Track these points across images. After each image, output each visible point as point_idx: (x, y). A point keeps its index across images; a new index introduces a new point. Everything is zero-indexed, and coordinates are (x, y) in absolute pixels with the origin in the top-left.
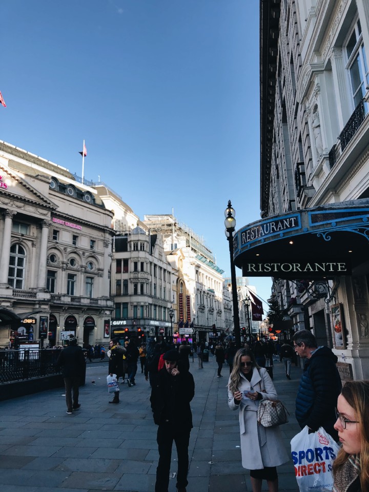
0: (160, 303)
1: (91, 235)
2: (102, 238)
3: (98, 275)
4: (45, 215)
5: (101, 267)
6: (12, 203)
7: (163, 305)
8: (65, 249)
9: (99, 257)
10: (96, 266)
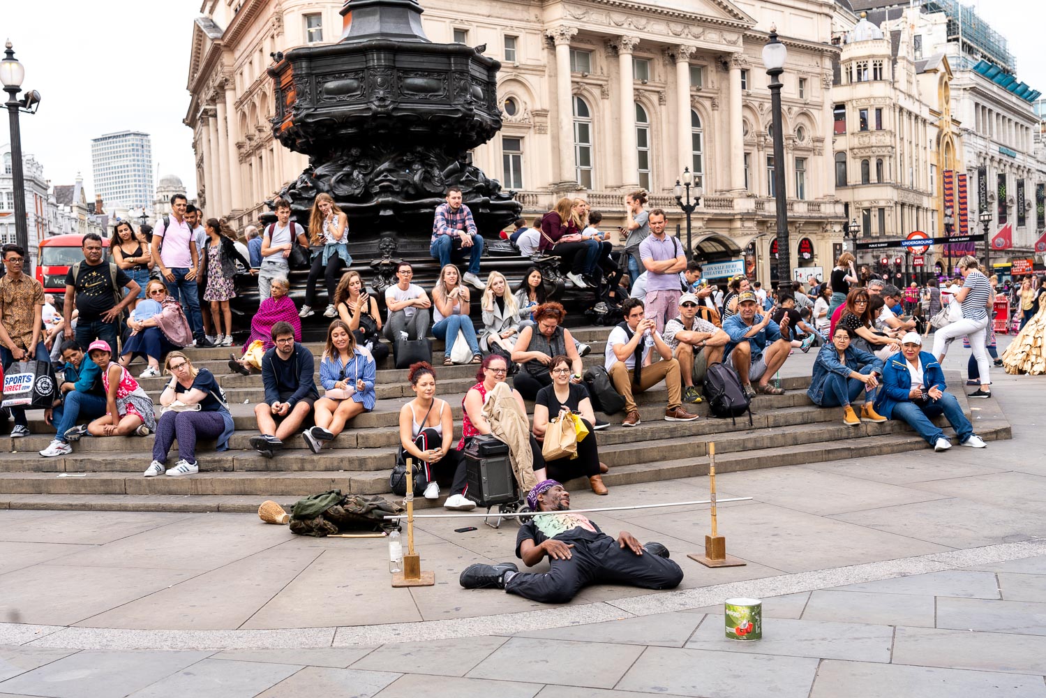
0: (911, 198)
1: (800, 68)
2: (818, 70)
3: (812, 150)
4: (734, 43)
5: (819, 134)
6: (686, 31)
7: (917, 202)
8: (761, 105)
9: (815, 112)
10: (809, 134)
